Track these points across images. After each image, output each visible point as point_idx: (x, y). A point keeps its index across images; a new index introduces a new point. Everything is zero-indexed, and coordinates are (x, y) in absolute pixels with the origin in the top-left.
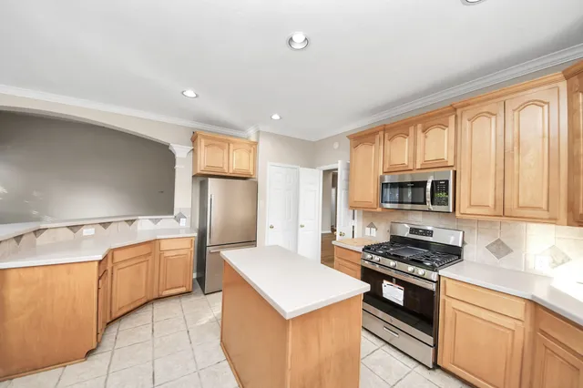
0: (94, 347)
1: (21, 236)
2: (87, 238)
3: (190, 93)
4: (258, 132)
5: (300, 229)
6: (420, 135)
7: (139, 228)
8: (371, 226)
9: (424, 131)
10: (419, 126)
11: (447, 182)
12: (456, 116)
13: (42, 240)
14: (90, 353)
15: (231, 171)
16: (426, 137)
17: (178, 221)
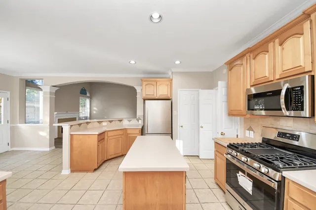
0: (96, 168)
1: (81, 124)
2: (104, 126)
3: (133, 62)
4: (172, 73)
5: (201, 129)
6: (279, 48)
7: (124, 124)
8: (250, 129)
9: (281, 44)
10: (277, 41)
11: (302, 87)
12: (311, 22)
13: (89, 126)
14: (95, 170)
15: (158, 96)
16: (283, 49)
17: (138, 121)
